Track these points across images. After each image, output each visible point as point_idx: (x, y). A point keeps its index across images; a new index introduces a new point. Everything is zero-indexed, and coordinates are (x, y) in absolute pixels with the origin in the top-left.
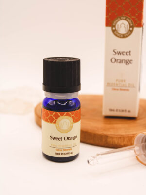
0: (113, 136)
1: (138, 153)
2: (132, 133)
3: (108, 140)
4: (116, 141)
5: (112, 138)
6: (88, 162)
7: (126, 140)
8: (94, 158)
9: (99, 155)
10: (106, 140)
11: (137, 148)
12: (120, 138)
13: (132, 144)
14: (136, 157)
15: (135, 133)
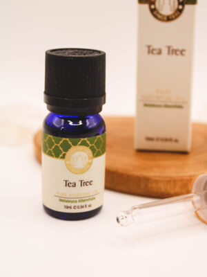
0: (158, 179)
1: (198, 206)
3: (150, 186)
6: (118, 220)
7: (179, 184)
8: (128, 214)
9: (135, 208)
11: (196, 198)
12: (170, 181)
13: (188, 192)
15: (192, 173)
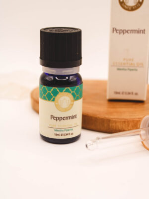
2: (137, 117)
4: (119, 126)
5: (115, 122)
10: (109, 125)
14: (142, 142)
